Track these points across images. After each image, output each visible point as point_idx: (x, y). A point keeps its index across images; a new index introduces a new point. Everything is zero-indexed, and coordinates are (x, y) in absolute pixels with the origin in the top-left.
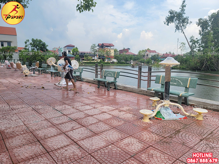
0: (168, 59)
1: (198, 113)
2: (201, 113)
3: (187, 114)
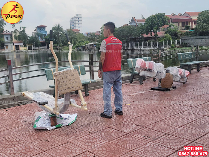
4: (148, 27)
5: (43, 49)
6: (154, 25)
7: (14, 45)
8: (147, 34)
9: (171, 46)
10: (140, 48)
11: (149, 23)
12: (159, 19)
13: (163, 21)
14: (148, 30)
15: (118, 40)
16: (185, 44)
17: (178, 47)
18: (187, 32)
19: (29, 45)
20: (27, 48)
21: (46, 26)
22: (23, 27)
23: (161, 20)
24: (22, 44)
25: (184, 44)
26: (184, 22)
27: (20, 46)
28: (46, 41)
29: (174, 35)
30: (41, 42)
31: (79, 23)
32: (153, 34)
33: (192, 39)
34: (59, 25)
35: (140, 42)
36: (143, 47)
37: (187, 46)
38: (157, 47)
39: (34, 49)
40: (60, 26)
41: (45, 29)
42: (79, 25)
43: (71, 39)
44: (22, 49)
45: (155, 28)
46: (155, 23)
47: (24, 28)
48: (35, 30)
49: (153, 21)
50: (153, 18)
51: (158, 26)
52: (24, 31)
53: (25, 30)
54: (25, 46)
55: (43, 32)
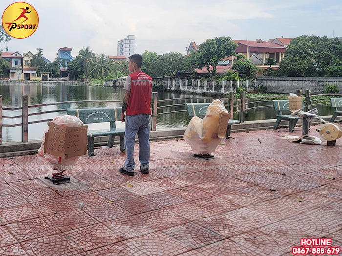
4: (201, 57)
5: (63, 80)
6: (212, 54)
7: (23, 72)
8: (201, 68)
9: (237, 90)
10: (188, 90)
11: (204, 51)
12: (220, 45)
13: (226, 48)
14: (202, 62)
15: (147, 76)
16: (264, 88)
17: (250, 92)
18: (271, 69)
19: (45, 73)
20: (40, 78)
21: (72, 49)
22: (39, 48)
23: (223, 47)
24: (35, 72)
25: (262, 87)
26: (274, 53)
27: (31, 75)
28: (68, 69)
29: (246, 72)
30: (62, 70)
31: (131, 43)
32: (211, 68)
33: (275, 80)
34: (88, 49)
35: (190, 79)
36: (192, 87)
37: (267, 91)
38: (213, 89)
39: (50, 80)
40: (90, 50)
41: (69, 53)
42: (130, 50)
43: (101, 68)
44: (32, 78)
45: (213, 60)
46: (212, 52)
47: (40, 50)
48: (57, 54)
49: (210, 48)
50: (210, 44)
51: (218, 56)
52: (39, 54)
53: (41, 53)
54: (39, 75)
55: (66, 57)
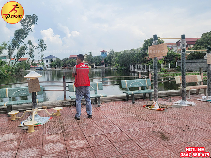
0: (31, 73)
1: (57, 110)
2: (59, 110)
3: (51, 114)
5: (101, 67)
9: (161, 70)
19: (93, 64)
20: (91, 67)
30: (101, 62)
34: (112, 50)
39: (95, 67)
53: (91, 54)
55: (104, 55)
